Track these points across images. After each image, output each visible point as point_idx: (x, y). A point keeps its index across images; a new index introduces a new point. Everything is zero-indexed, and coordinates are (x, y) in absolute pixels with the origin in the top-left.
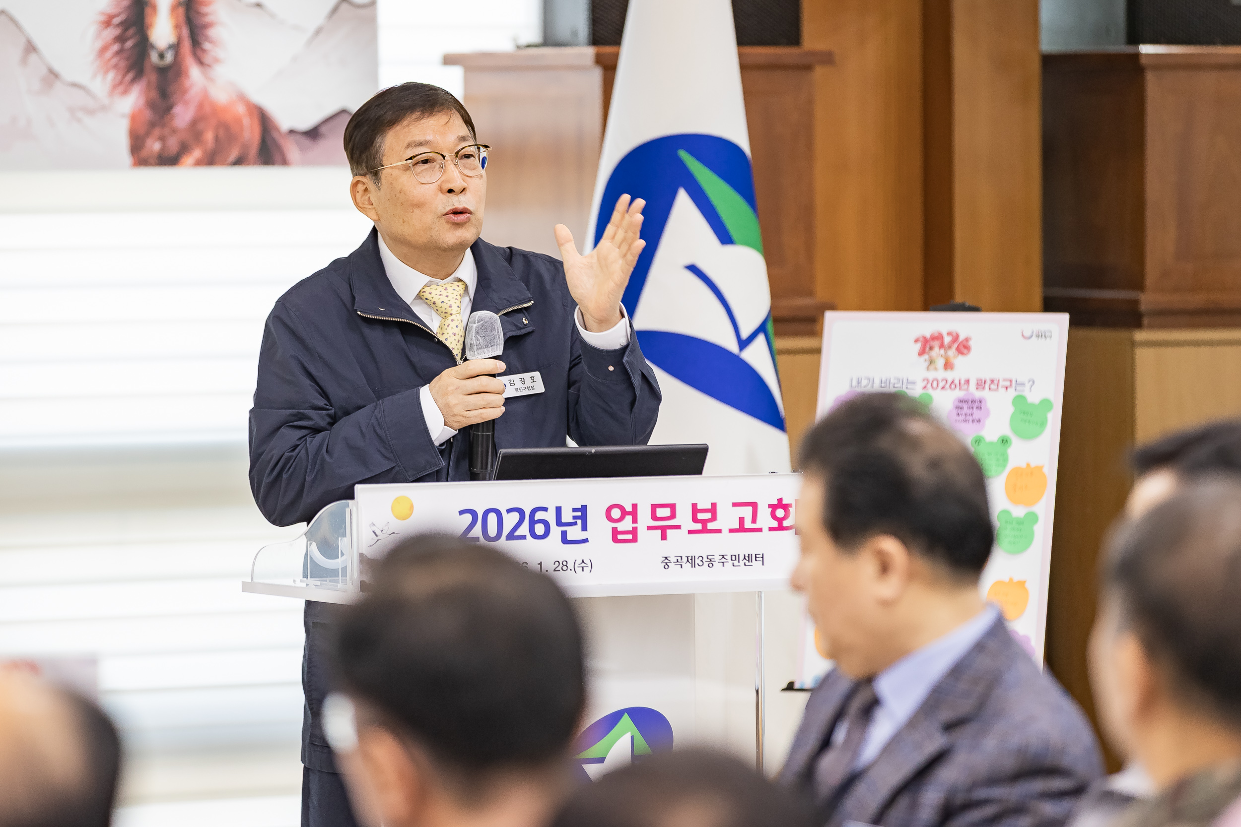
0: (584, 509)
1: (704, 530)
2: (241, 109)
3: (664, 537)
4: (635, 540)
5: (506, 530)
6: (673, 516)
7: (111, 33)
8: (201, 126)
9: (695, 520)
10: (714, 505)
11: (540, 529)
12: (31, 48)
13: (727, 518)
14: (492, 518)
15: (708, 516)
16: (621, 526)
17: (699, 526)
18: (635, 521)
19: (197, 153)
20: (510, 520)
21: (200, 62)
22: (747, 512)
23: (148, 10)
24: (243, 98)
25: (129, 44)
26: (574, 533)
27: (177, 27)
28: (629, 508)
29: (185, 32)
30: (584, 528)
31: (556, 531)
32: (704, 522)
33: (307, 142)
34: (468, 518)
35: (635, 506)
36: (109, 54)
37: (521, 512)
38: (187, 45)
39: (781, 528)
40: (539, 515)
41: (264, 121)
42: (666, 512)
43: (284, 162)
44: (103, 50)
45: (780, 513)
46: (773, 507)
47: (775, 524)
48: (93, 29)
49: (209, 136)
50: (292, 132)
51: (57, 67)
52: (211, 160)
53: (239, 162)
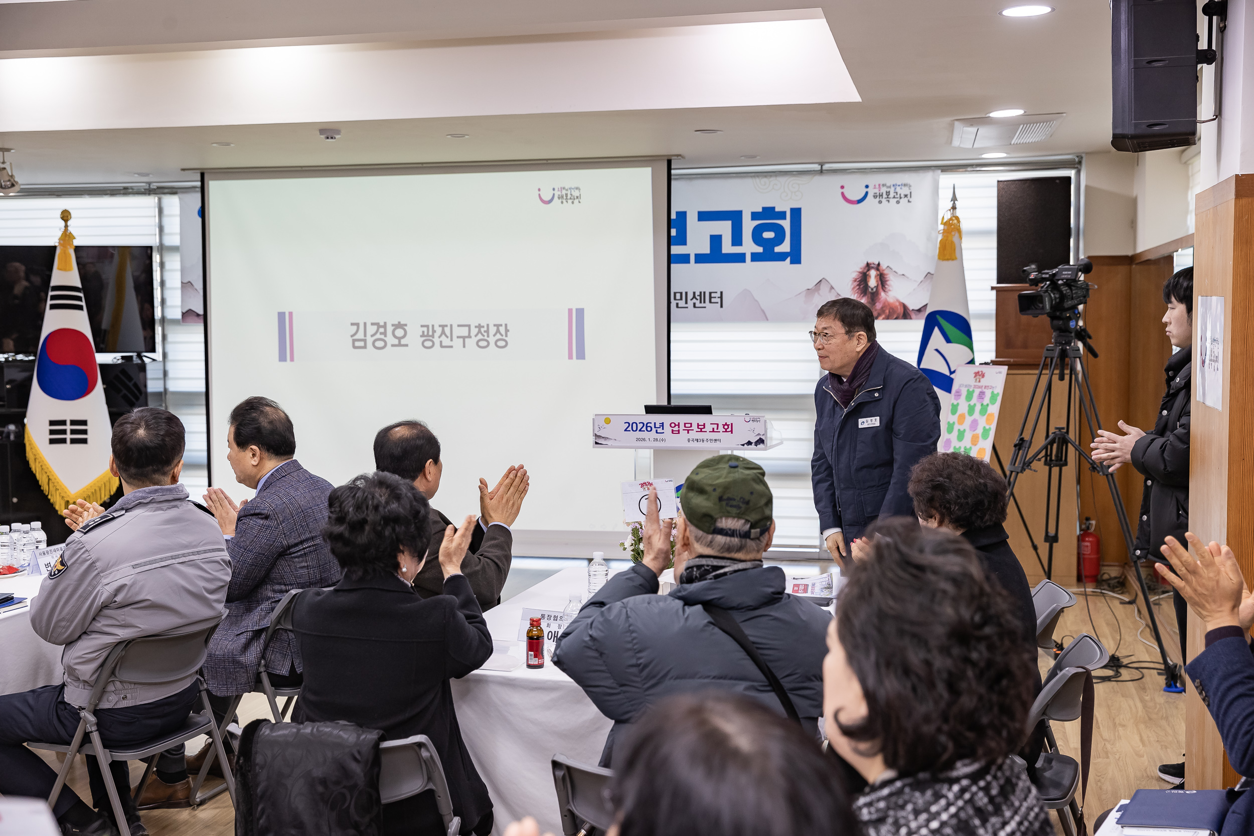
0: (663, 423)
1: (701, 431)
2: (897, 304)
3: (688, 433)
4: (679, 433)
5: (639, 429)
6: (691, 426)
7: (856, 283)
8: (884, 309)
9: (698, 428)
10: (704, 424)
11: (649, 429)
12: (832, 288)
13: (709, 428)
14: (634, 425)
15: (703, 427)
16: (674, 429)
17: (699, 430)
18: (679, 427)
19: (883, 316)
20: (640, 426)
21: (884, 291)
22: (715, 426)
23: (868, 277)
24: (898, 300)
25: (862, 286)
26: (660, 430)
27: (877, 281)
28: (677, 424)
29: (880, 283)
30: (663, 429)
31: (654, 430)
32: (701, 429)
33: (917, 313)
34: (627, 425)
35: (679, 423)
36: (855, 289)
37: (643, 424)
38: (880, 286)
39: (726, 431)
40: (649, 425)
41: (905, 307)
42: (689, 425)
43: (911, 319)
44: (853, 288)
45: (726, 427)
46: (724, 425)
47: (724, 430)
48: (851, 283)
49: (887, 311)
50: (913, 310)
51: (839, 293)
52: (888, 318)
53: (896, 318)
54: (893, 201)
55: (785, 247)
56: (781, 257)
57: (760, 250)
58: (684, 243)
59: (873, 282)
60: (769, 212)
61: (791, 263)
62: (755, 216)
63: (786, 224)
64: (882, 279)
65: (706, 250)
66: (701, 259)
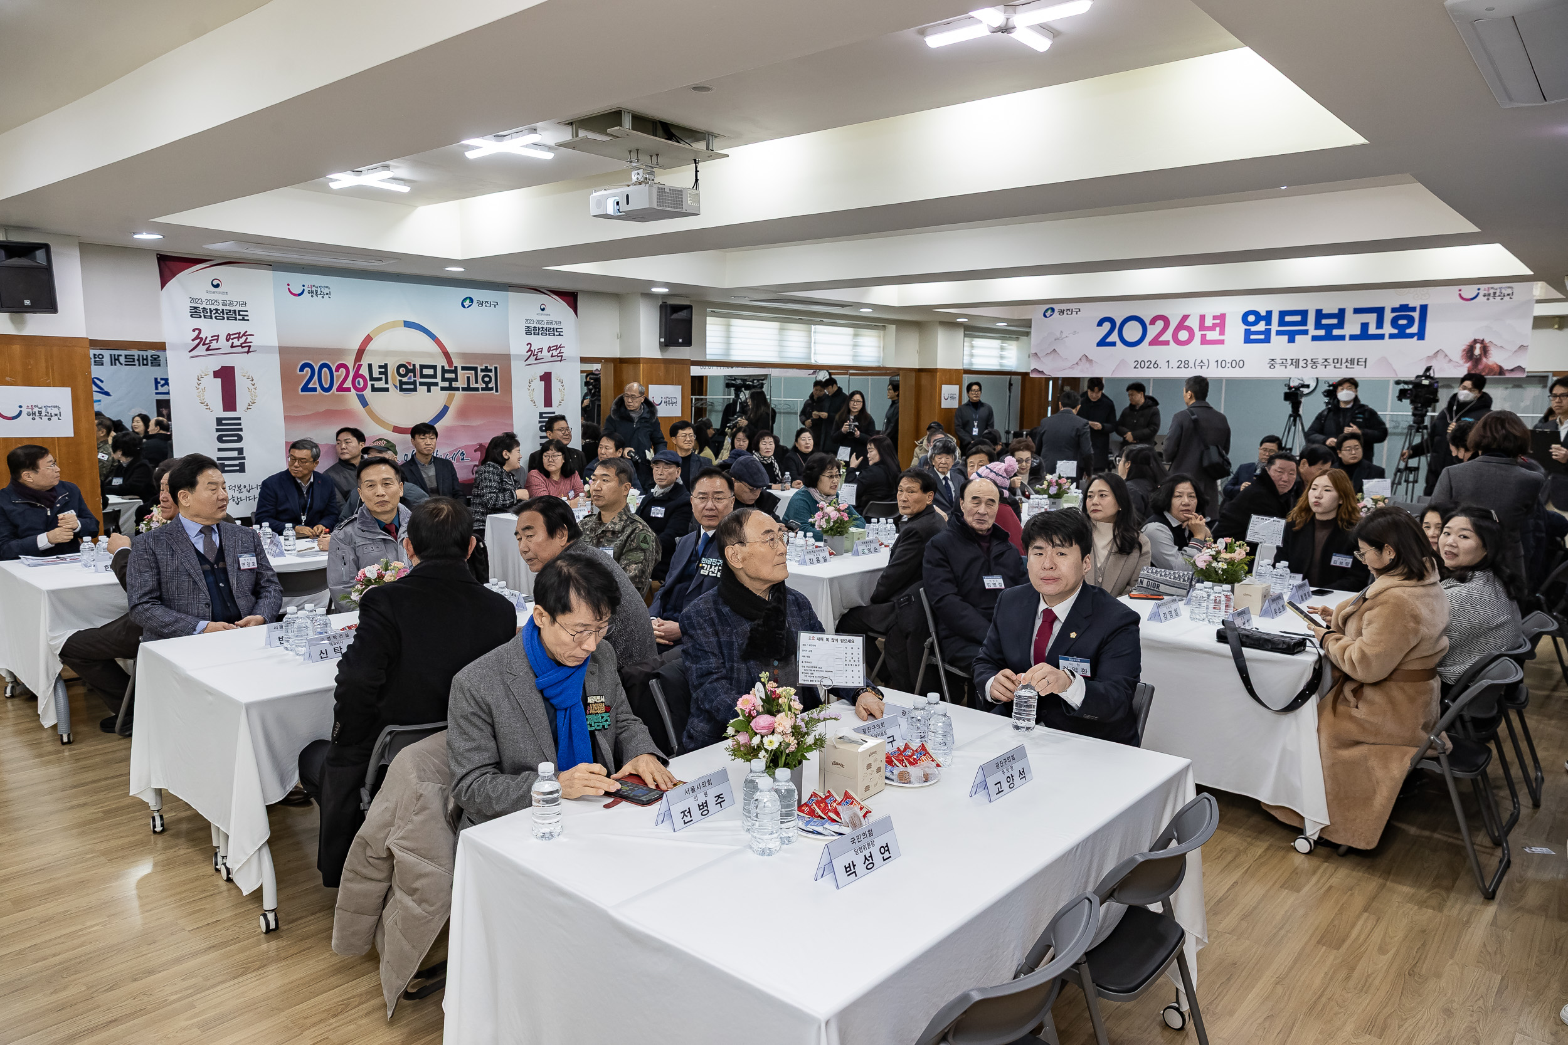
54: (1498, 299)
55: (1414, 329)
56: (1411, 336)
57: (1396, 331)
58: (1342, 327)
59: (1477, 352)
60: (1404, 308)
61: (1418, 339)
62: (1394, 310)
63: (1416, 315)
64: (1485, 350)
65: (1358, 332)
66: (1353, 337)
